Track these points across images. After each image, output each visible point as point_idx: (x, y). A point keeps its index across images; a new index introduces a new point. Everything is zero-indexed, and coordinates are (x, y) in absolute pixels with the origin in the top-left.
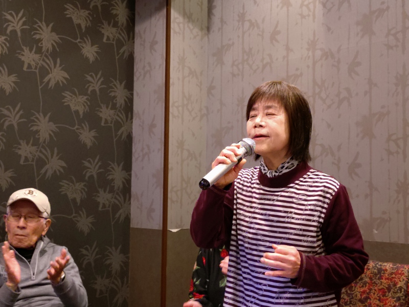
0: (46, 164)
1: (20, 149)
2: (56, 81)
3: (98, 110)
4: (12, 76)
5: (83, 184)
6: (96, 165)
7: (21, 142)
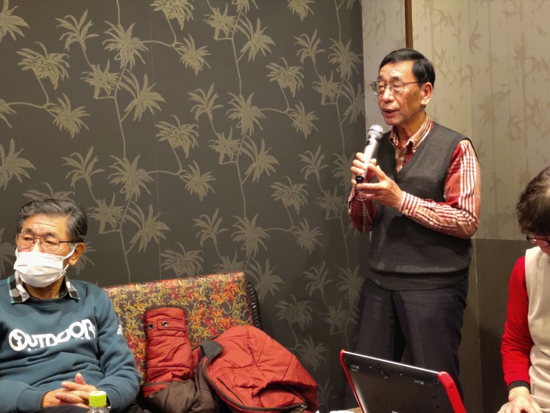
0: (253, 162)
1: (217, 144)
2: (258, 50)
3: (315, 85)
4: (200, 49)
5: (301, 186)
6: (317, 159)
7: (218, 135)
